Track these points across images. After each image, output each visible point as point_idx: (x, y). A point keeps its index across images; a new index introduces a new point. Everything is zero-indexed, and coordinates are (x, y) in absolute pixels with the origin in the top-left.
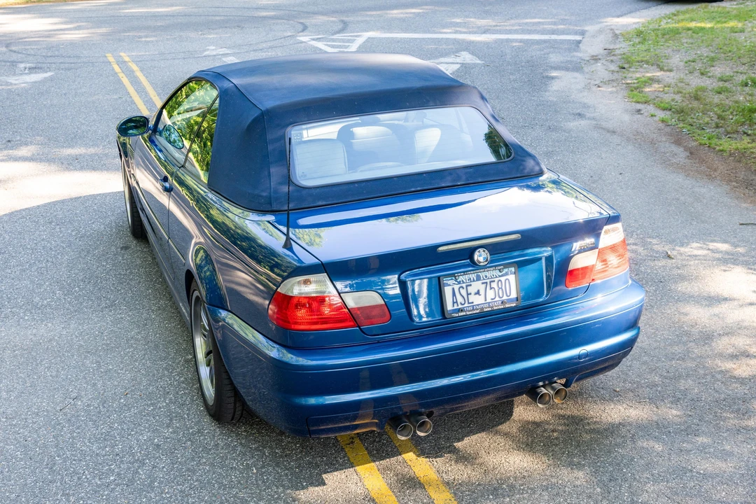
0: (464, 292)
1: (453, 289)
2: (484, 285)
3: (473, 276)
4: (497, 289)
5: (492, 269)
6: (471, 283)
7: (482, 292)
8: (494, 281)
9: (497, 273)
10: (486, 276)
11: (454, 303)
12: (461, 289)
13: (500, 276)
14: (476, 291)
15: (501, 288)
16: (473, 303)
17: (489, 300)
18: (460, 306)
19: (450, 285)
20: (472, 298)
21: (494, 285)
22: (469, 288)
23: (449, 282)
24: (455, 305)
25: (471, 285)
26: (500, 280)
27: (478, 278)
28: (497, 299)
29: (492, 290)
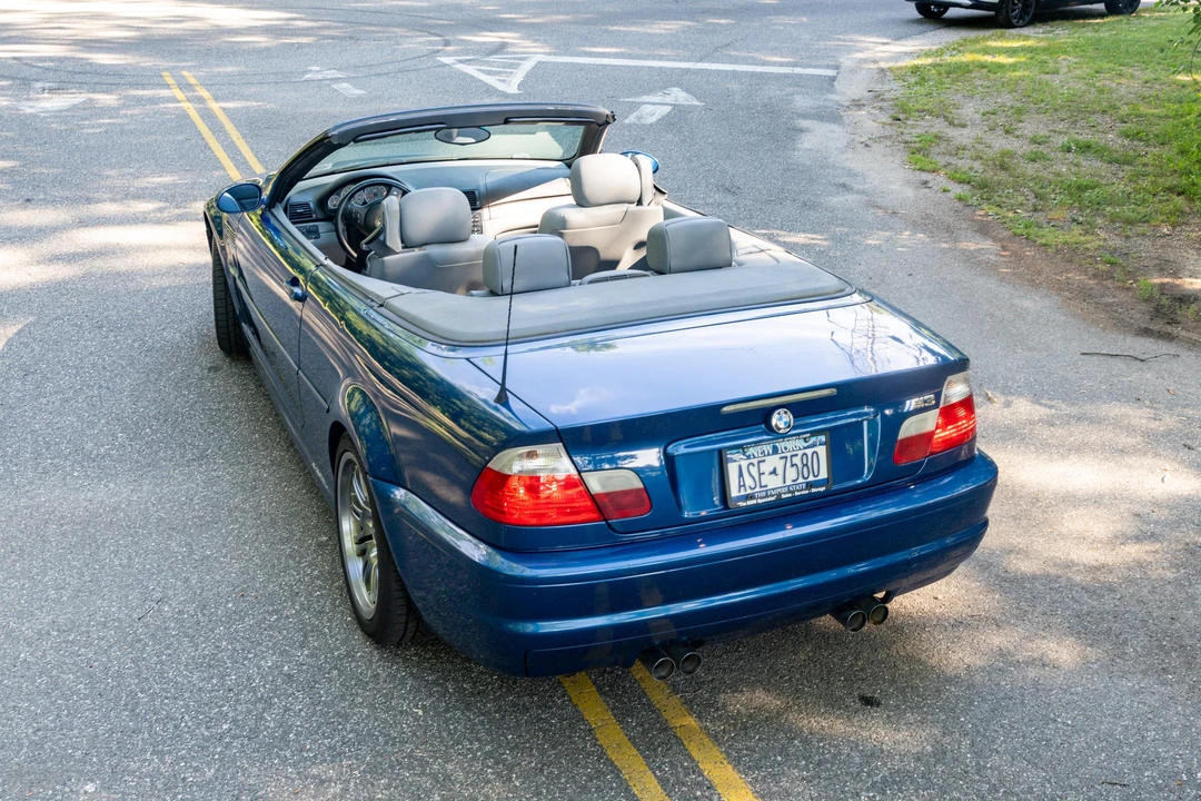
1: (740, 466)
2: (783, 461)
3: (768, 448)
4: (800, 466)
5: (795, 438)
6: (765, 458)
7: (780, 471)
8: (796, 455)
9: (801, 443)
10: (786, 448)
11: (740, 486)
12: (751, 467)
13: (805, 448)
14: (772, 470)
16: (766, 486)
17: (789, 482)
18: (749, 491)
19: (735, 461)
20: (765, 480)
22: (761, 465)
23: (735, 457)
24: (742, 489)
25: (764, 461)
26: (805, 454)
27: (775, 450)
29: (794, 469)
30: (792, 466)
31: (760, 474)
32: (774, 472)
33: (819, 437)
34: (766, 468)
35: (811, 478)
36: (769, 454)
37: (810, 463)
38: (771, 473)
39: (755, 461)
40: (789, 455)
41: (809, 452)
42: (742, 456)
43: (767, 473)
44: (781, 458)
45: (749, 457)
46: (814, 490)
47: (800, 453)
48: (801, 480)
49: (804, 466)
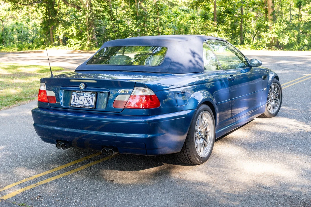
0: (77, 98)
2: (84, 98)
3: (82, 94)
4: (88, 100)
5: (88, 92)
6: (81, 96)
7: (83, 100)
9: (89, 94)
10: (86, 95)
13: (90, 96)
15: (90, 101)
17: (85, 104)
18: (75, 103)
20: (80, 102)
21: (88, 99)
23: (74, 94)
24: (74, 102)
26: (90, 97)
27: (83, 95)
30: (86, 100)
31: (78, 100)
32: (82, 100)
34: (80, 98)
35: (90, 104)
37: (90, 100)
38: (81, 100)
39: (78, 96)
41: (91, 97)
43: (80, 100)
45: (77, 95)
46: (89, 107)
47: (89, 97)
48: (88, 104)
49: (89, 100)
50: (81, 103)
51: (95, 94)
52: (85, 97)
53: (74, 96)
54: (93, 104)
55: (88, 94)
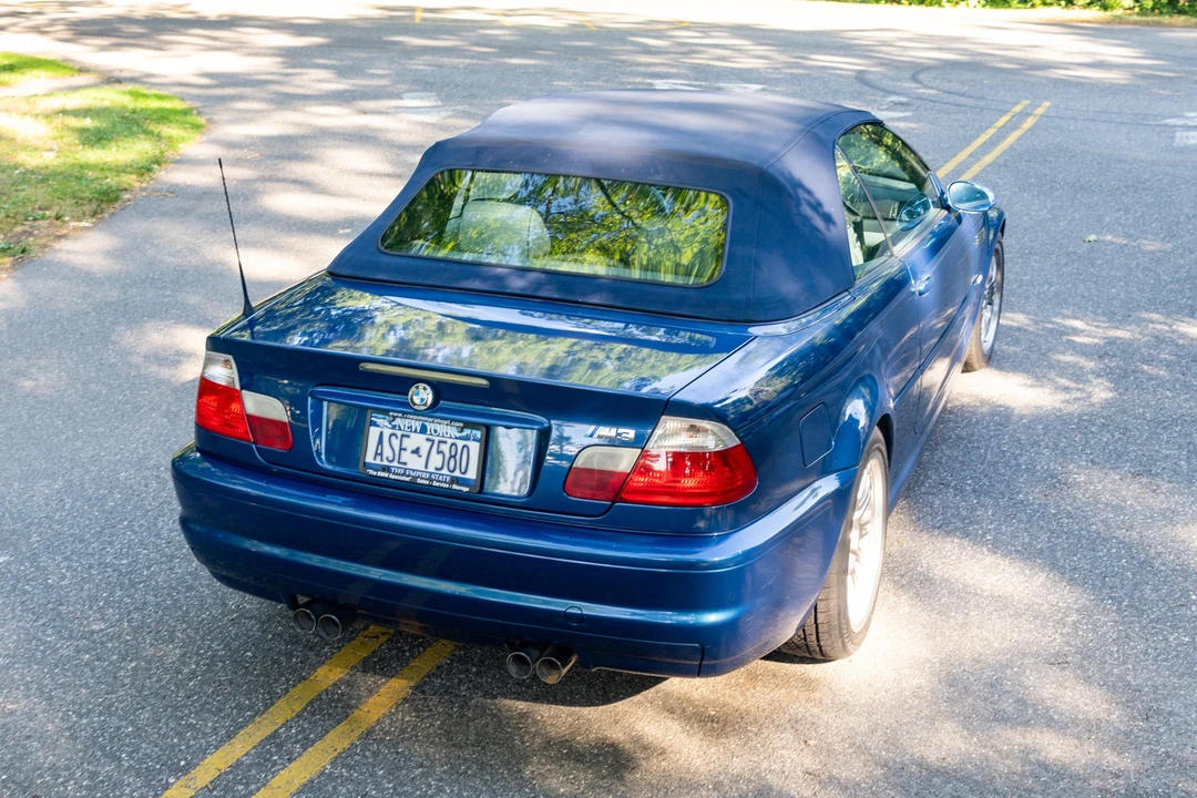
0: (396, 443)
1: (381, 433)
2: (429, 444)
3: (417, 425)
4: (447, 456)
5: (446, 422)
6: (412, 435)
7: (424, 452)
8: (445, 442)
9: (453, 431)
10: (436, 431)
11: (376, 454)
12: (393, 438)
13: (456, 438)
14: (414, 448)
15: (454, 457)
16: (405, 464)
17: (431, 469)
18: (385, 463)
19: (378, 426)
20: (406, 456)
21: (445, 448)
22: (405, 440)
23: (379, 421)
24: (378, 458)
25: (408, 436)
26: (454, 444)
27: (423, 430)
28: (445, 471)
29: (440, 456)
30: (439, 452)
31: (401, 449)
32: (416, 451)
33: (474, 432)
34: (410, 444)
35: (457, 474)
36: (416, 431)
37: (458, 457)
38: (413, 452)
39: (399, 433)
40: (437, 439)
41: (460, 444)
42: (387, 424)
43: (409, 450)
44: (428, 440)
45: (394, 427)
46: (455, 487)
47: (450, 441)
49: (451, 457)
50: (415, 463)
51: (478, 434)
52: (433, 441)
53: (379, 430)
54: (472, 474)
55: (446, 430)
